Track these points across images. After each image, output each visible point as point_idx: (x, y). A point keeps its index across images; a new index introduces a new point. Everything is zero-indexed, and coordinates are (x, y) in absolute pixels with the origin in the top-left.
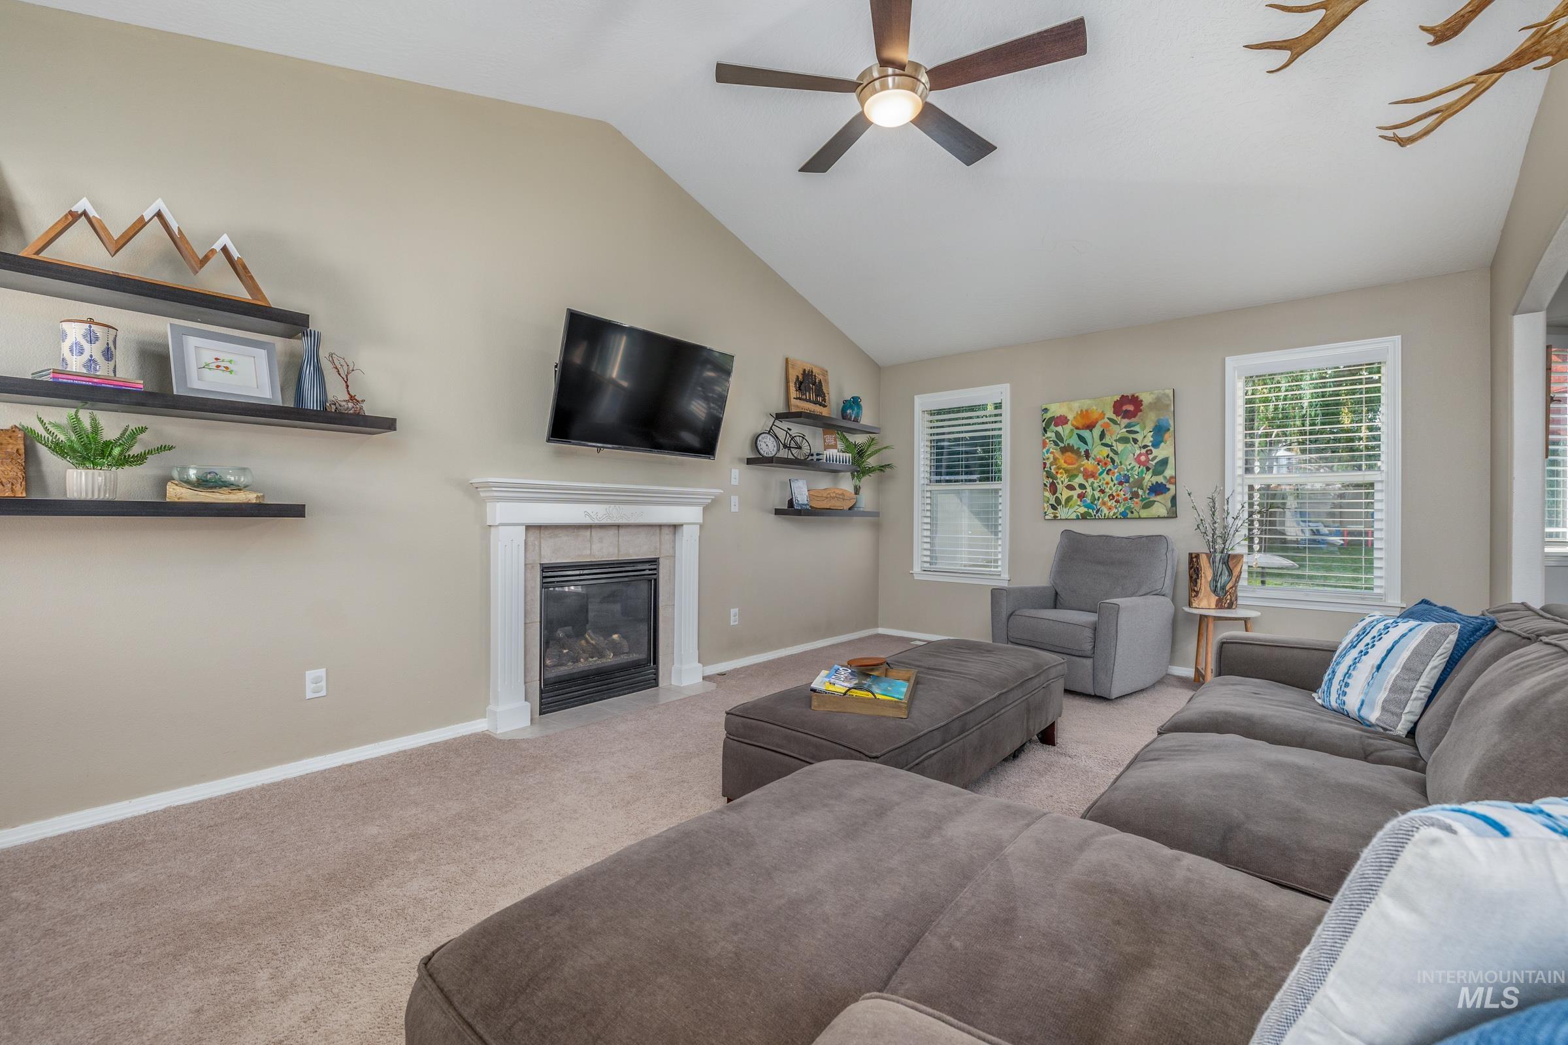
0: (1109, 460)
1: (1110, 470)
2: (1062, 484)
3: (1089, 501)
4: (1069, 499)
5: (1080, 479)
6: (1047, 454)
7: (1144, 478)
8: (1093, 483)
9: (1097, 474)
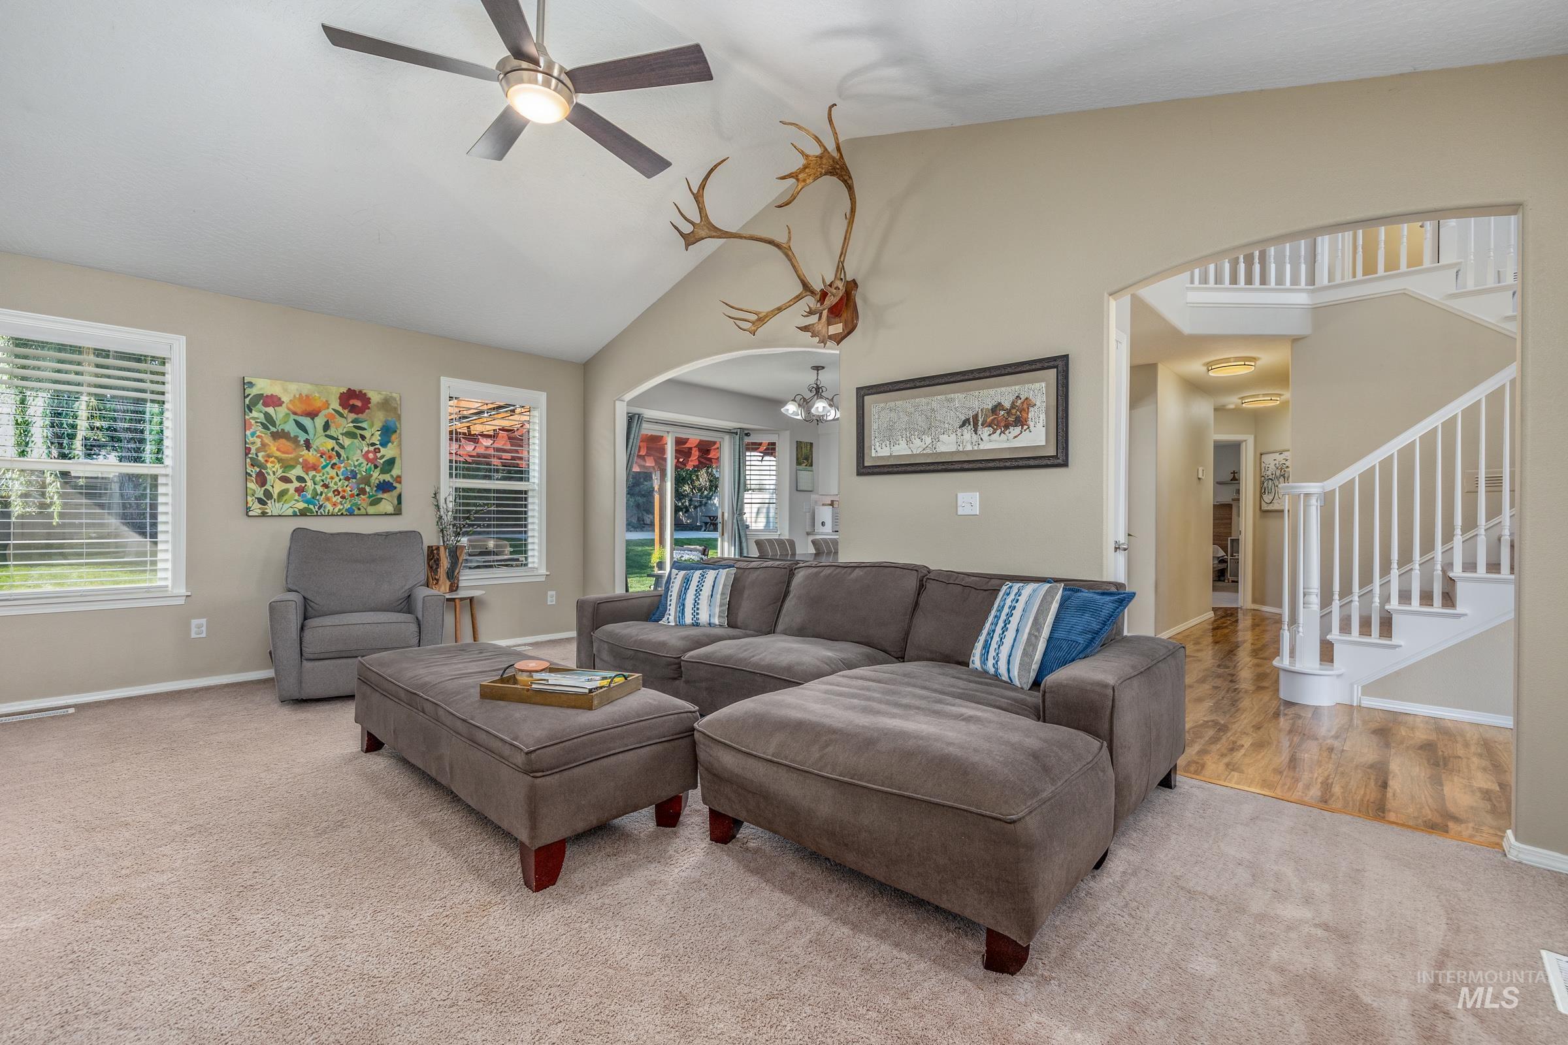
0: (334, 453)
1: (335, 464)
2: (274, 474)
3: (309, 496)
4: (283, 493)
5: (298, 471)
6: (252, 437)
7: (371, 476)
8: (314, 476)
9: (320, 468)
